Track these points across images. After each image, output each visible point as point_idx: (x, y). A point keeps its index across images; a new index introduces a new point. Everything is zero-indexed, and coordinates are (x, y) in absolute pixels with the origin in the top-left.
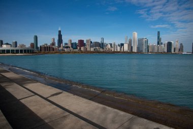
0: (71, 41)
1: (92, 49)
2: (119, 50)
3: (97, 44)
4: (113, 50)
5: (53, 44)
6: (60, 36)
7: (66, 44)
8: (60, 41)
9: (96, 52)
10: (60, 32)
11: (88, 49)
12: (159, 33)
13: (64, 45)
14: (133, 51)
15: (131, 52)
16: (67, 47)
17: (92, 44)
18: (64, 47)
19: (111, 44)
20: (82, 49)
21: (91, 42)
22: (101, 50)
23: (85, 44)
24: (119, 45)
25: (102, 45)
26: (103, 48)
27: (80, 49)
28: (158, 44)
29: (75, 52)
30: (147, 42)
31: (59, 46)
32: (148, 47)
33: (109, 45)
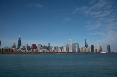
0: (27, 45)
1: (41, 51)
2: (60, 51)
3: (45, 47)
4: (56, 51)
5: (14, 47)
6: (20, 42)
7: (24, 47)
8: (20, 44)
9: (44, 52)
10: (20, 38)
11: (39, 51)
12: (85, 40)
13: (22, 48)
14: (70, 52)
15: (68, 52)
16: (24, 49)
17: (42, 47)
18: (22, 49)
19: (55, 47)
20: (34, 50)
21: (41, 46)
22: (48, 51)
23: (37, 47)
24: (60, 48)
25: (48, 48)
26: (49, 50)
27: (33, 50)
28: (86, 46)
29: (29, 53)
30: (78, 45)
31: (18, 48)
32: (79, 49)
33: (54, 48)
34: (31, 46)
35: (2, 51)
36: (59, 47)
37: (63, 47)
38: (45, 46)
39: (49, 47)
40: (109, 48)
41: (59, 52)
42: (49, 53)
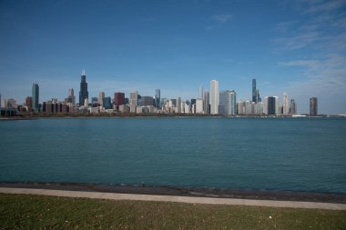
0: (103, 94)
1: (139, 110)
2: (187, 111)
3: (148, 101)
4: (176, 111)
5: (71, 99)
6: (84, 86)
7: (95, 99)
8: (84, 93)
9: (145, 114)
10: (84, 78)
11: (132, 110)
12: (254, 81)
13: (90, 102)
14: (212, 113)
15: (208, 114)
16: (95, 106)
17: (140, 101)
18: (90, 105)
19: (174, 102)
20: (121, 108)
21: (139, 97)
22: (156, 110)
23: (127, 99)
24: (188, 103)
25: (156, 103)
26: (159, 108)
27: (118, 108)
28: (254, 99)
29: (108, 115)
30: (234, 97)
31: (82, 103)
32: (236, 106)
33: (170, 102)
34: (113, 97)
35: (44, 110)
36: (184, 100)
37: (194, 101)
38: (147, 98)
39: (158, 100)
40: (314, 104)
41: (184, 114)
42: (159, 115)
